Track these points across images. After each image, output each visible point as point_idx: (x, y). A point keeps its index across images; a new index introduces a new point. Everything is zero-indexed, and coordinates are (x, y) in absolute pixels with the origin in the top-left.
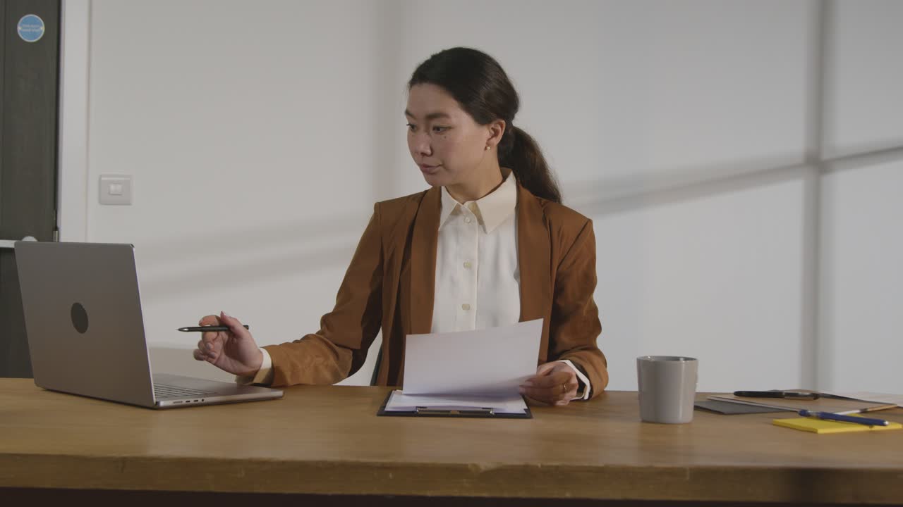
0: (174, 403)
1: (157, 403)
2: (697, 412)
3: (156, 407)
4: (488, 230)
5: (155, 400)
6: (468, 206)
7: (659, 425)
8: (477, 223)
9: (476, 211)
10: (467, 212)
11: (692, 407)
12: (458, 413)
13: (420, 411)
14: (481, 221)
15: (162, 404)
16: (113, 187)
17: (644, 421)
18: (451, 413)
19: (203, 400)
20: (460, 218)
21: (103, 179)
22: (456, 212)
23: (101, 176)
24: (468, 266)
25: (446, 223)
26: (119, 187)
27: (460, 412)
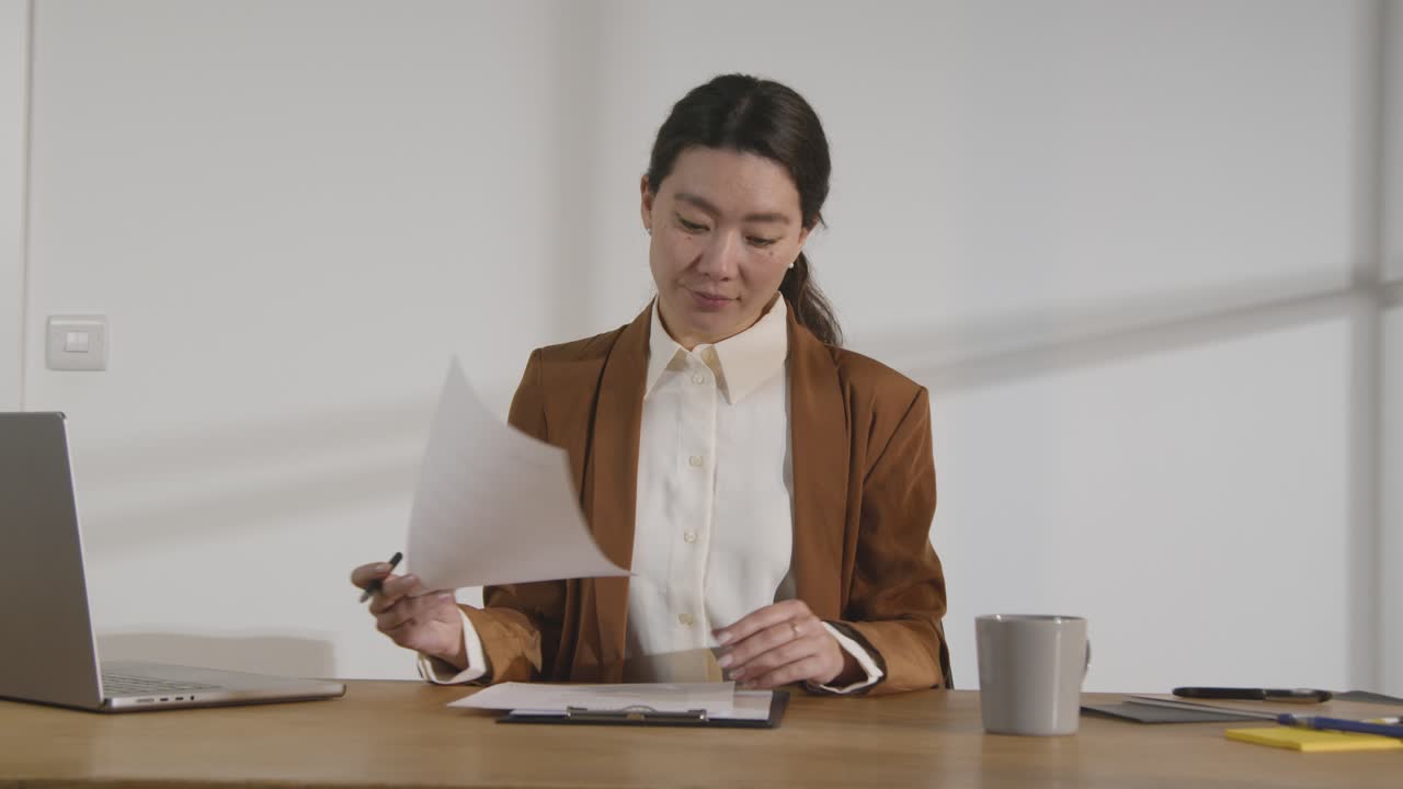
0: (140, 701)
1: (107, 701)
2: (1085, 719)
3: (105, 709)
4: (734, 400)
5: (102, 696)
6: (701, 355)
7: (1015, 738)
8: (714, 386)
9: (714, 363)
10: (698, 364)
11: (1078, 709)
12: (643, 718)
13: (572, 715)
14: (721, 384)
15: (117, 702)
16: (71, 338)
17: (989, 732)
18: (629, 718)
19: (192, 698)
20: (685, 377)
21: (53, 323)
22: (677, 365)
23: (49, 319)
24: (699, 464)
25: (658, 386)
26: (83, 338)
27: (646, 715)
